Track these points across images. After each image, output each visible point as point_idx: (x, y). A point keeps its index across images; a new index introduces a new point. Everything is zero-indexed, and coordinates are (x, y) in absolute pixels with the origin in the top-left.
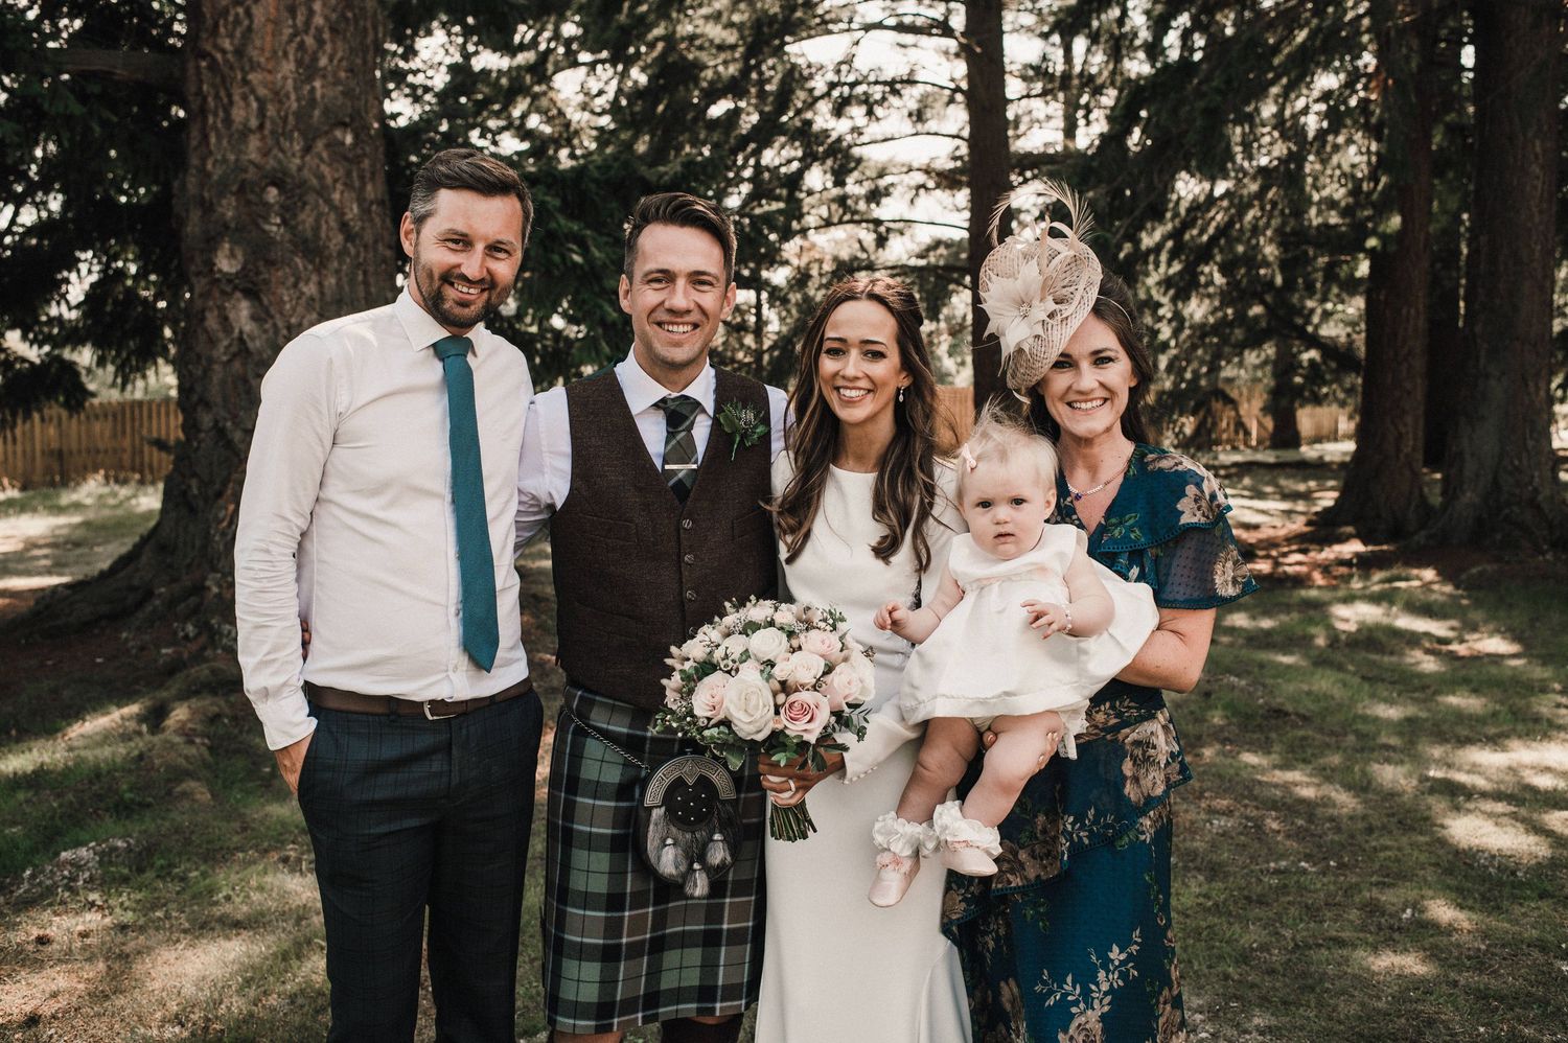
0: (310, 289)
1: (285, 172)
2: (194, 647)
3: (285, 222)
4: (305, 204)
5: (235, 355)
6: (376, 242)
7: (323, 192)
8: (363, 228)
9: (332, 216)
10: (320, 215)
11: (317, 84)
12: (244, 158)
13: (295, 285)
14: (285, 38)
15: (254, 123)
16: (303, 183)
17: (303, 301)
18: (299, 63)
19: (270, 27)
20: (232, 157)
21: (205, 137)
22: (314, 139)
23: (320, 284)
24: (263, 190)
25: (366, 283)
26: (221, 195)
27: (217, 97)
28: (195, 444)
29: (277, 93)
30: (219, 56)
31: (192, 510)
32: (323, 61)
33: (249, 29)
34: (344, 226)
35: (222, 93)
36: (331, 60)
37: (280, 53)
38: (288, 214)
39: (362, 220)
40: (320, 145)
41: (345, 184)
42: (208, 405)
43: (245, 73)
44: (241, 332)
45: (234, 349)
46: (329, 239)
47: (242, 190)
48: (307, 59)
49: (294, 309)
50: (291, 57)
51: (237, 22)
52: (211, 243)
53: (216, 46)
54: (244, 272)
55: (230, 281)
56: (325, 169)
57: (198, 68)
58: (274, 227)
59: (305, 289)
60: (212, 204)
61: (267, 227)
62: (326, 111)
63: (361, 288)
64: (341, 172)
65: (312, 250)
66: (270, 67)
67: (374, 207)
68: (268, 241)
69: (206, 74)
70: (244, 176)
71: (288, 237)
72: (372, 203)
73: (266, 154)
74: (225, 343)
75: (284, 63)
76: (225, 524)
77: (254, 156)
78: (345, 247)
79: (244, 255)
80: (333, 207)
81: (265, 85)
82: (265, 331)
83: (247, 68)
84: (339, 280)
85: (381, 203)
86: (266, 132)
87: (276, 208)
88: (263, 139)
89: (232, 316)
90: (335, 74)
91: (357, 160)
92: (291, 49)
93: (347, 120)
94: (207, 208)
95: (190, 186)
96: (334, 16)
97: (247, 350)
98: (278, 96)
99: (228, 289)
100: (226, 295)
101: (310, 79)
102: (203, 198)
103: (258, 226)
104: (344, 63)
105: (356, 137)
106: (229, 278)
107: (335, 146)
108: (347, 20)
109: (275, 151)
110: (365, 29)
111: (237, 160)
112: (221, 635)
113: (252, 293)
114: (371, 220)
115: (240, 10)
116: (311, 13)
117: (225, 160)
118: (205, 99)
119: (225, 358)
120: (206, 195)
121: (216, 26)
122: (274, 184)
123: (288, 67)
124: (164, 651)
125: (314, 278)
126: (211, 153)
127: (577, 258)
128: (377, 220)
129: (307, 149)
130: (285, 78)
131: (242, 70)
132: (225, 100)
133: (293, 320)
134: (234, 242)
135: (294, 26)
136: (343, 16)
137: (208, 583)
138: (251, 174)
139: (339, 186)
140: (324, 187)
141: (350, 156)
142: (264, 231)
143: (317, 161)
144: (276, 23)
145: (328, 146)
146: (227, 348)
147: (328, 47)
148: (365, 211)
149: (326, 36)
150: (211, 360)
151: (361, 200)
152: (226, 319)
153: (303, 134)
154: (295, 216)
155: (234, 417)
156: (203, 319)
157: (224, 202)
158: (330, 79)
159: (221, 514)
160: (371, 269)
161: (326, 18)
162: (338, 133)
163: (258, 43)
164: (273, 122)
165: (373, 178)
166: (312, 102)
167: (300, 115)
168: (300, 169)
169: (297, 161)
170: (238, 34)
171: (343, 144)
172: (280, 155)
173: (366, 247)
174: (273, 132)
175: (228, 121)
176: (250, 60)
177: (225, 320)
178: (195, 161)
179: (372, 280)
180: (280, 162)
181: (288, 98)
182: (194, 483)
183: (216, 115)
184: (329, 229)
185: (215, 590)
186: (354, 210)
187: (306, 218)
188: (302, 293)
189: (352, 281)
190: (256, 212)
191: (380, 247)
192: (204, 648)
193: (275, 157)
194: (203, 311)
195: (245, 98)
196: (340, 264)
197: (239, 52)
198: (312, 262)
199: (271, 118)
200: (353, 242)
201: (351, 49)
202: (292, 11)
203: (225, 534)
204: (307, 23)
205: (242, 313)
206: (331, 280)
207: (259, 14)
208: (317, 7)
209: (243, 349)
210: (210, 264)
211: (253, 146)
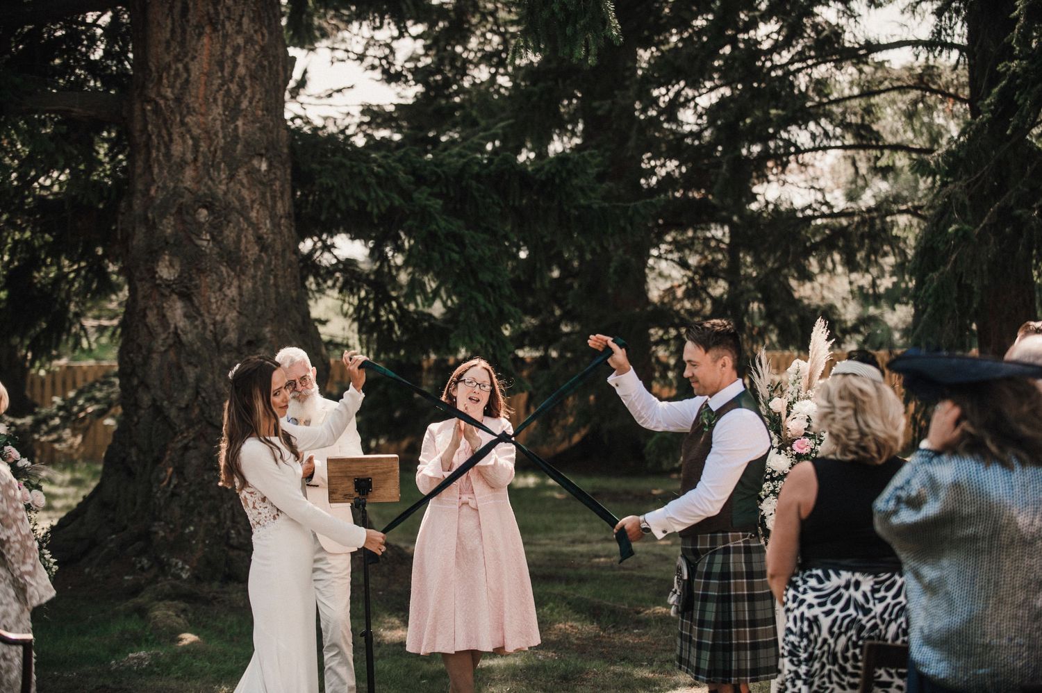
0: (232, 292)
1: (214, 196)
2: (149, 575)
3: (213, 238)
4: (229, 222)
5: (170, 346)
6: (284, 250)
7: (243, 211)
8: (274, 240)
9: (251, 231)
10: (241, 231)
11: (240, 123)
12: (180, 185)
13: (220, 289)
14: (215, 88)
15: (189, 157)
16: (228, 206)
17: (226, 302)
18: (225, 107)
19: (203, 78)
20: (171, 185)
21: (149, 168)
22: (236, 169)
23: (240, 287)
24: (196, 211)
25: (276, 285)
26: (163, 216)
27: (160, 135)
28: (135, 419)
29: (207, 132)
30: (162, 102)
31: (131, 474)
32: (245, 104)
33: (187, 81)
34: (259, 239)
35: (164, 132)
36: (250, 103)
37: (211, 100)
38: (216, 230)
39: (273, 233)
40: (241, 173)
41: (261, 204)
42: (147, 387)
43: (183, 117)
44: (176, 328)
45: (170, 341)
46: (247, 250)
47: (180, 211)
48: (232, 102)
49: (218, 308)
50: (220, 103)
51: (177, 75)
52: (153, 255)
53: (159, 94)
54: (180, 279)
55: (168, 286)
56: (245, 193)
57: (144, 110)
58: (205, 241)
59: (228, 292)
60: (154, 223)
61: (199, 242)
62: (247, 144)
63: (272, 291)
64: (258, 195)
65: (233, 259)
66: (203, 111)
67: (283, 221)
68: (199, 254)
69: (151, 116)
70: (182, 200)
71: (216, 250)
72: (280, 217)
73: (197, 180)
74: (163, 336)
75: (214, 107)
76: (165, 483)
77: (188, 184)
78: (260, 255)
79: (181, 266)
80: (251, 224)
81: (199, 125)
82: (196, 327)
83: (185, 112)
84: (255, 283)
85: (288, 216)
86: (199, 164)
87: (207, 226)
88: (196, 169)
89: (169, 314)
90: (254, 114)
91: (270, 184)
92: (220, 97)
93: (263, 151)
94: (152, 227)
95: (136, 207)
96: (253, 66)
97: (180, 342)
98: (209, 134)
99: (167, 292)
100: (165, 297)
101: (234, 119)
102: (146, 218)
103: (191, 241)
104: (261, 103)
105: (270, 165)
106: (168, 284)
107: (253, 173)
108: (263, 67)
109: (206, 179)
110: (277, 71)
111: (175, 187)
112: (170, 565)
113: (186, 296)
114: (281, 233)
115: (180, 66)
116: (236, 65)
117: (165, 187)
118: (150, 136)
119: (162, 349)
120: (150, 215)
121: (161, 77)
122: (205, 207)
123: (218, 110)
124: (126, 578)
125: (236, 283)
126: (154, 181)
127: (455, 256)
128: (285, 230)
129: (231, 177)
130: (214, 120)
131: (181, 114)
132: (166, 138)
133: (218, 318)
134: (172, 255)
135: (222, 77)
136: (260, 65)
137: (154, 529)
138: (187, 199)
139: (256, 206)
140: (244, 208)
141: (265, 180)
142: (197, 246)
143: (239, 186)
144: (208, 75)
145: (247, 173)
146: (164, 340)
147: (248, 92)
148: (276, 225)
149: (247, 83)
150: (150, 351)
151: (273, 217)
152: (164, 316)
153: (229, 165)
154: (221, 232)
155: (169, 398)
156: (145, 316)
157: (165, 221)
158: (250, 118)
159: (162, 476)
160: (280, 273)
161: (247, 67)
162: (256, 162)
163: (194, 92)
164: (205, 156)
165: (282, 198)
166: (236, 138)
167: (228, 151)
168: (225, 194)
169: (223, 187)
170: (178, 85)
171: (259, 170)
172: (210, 183)
173: (276, 255)
174: (204, 164)
175: (168, 155)
176: (188, 107)
177: (163, 318)
178: (140, 187)
179: (280, 282)
180: (209, 189)
181: (217, 136)
182: (133, 451)
183: (158, 150)
184: (248, 242)
185: (162, 533)
186: (267, 225)
187: (229, 233)
188: (226, 296)
189: (265, 285)
190: (190, 230)
191: (288, 255)
192: (156, 576)
193: (206, 184)
194: (144, 310)
195: (182, 136)
196: (256, 272)
197: (178, 100)
198: (233, 270)
199: (203, 152)
200: (266, 252)
201: (267, 91)
202: (221, 65)
203: (164, 492)
204: (232, 74)
205: (177, 312)
206: (249, 284)
207: (195, 68)
208: (240, 59)
209: (177, 341)
210: (152, 272)
211: (188, 175)
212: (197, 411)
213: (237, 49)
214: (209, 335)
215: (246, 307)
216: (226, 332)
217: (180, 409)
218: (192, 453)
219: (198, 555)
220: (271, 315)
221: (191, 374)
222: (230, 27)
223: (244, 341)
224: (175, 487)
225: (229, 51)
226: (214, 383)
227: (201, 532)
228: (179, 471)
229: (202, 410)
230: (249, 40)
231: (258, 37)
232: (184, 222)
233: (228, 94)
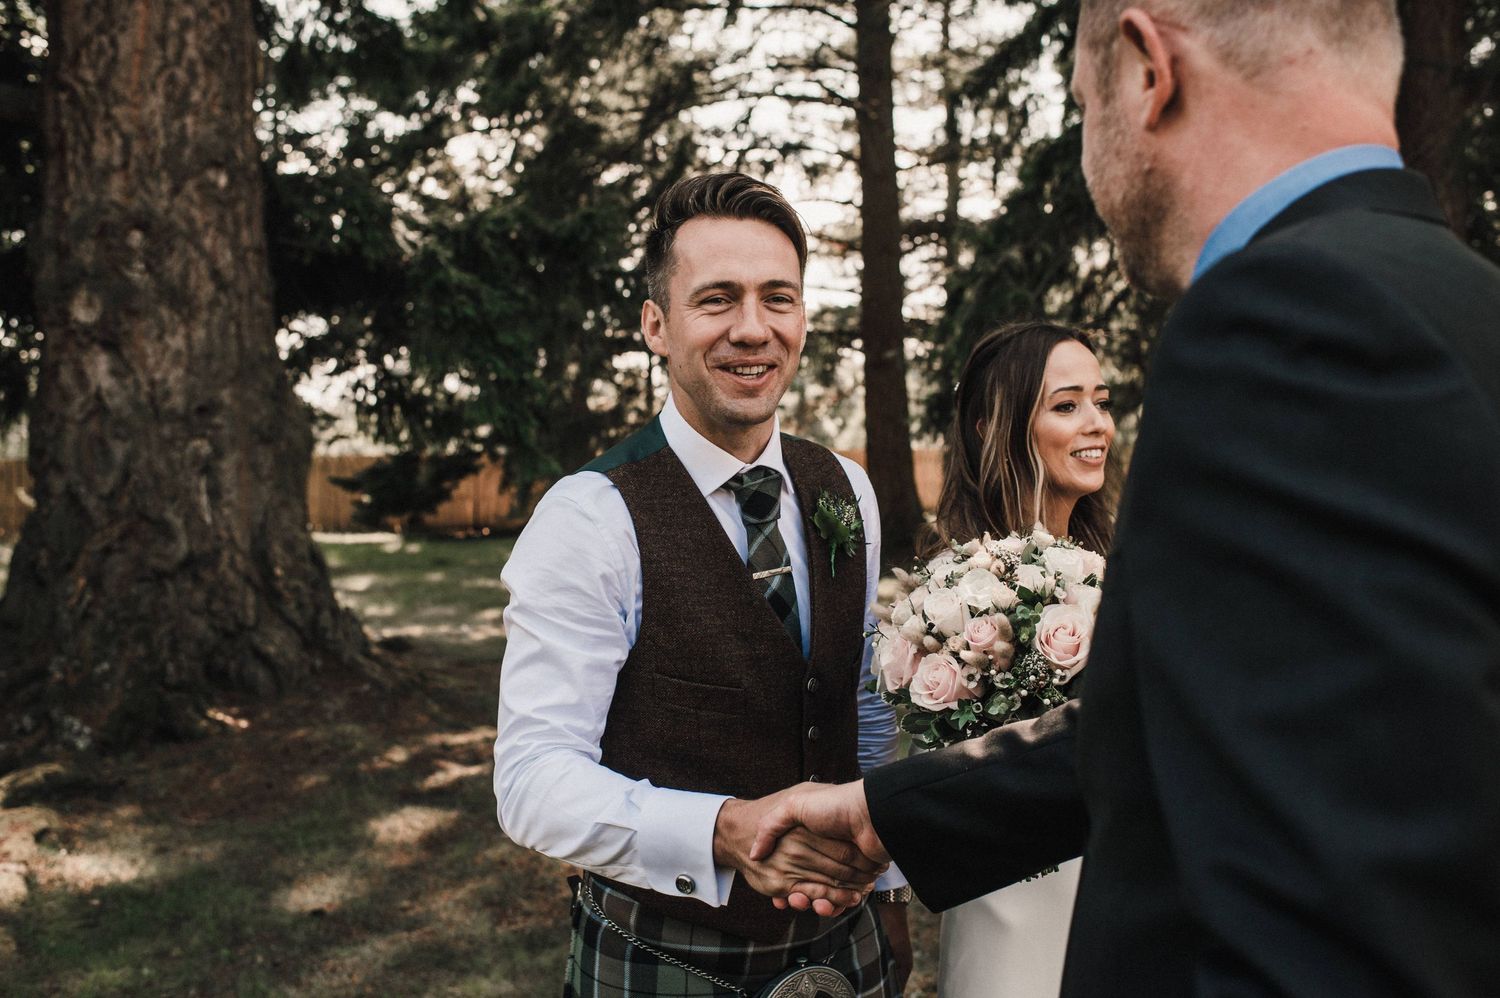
0: (177, 342)
1: (151, 214)
2: (30, 742)
3: (149, 269)
4: (172, 249)
5: (91, 413)
6: (251, 292)
7: (193, 237)
8: (237, 277)
9: (203, 264)
10: (189, 262)
11: (189, 120)
12: (106, 198)
13: (160, 338)
14: (153, 70)
15: (117, 160)
16: (171, 226)
17: (168, 355)
18: (169, 97)
19: (137, 58)
20: (92, 197)
21: (63, 177)
22: (185, 178)
23: (188, 337)
24: (126, 234)
25: (239, 337)
26: (79, 238)
27: (77, 133)
28: (47, 513)
29: (143, 130)
30: (80, 89)
31: (42, 584)
32: (196, 96)
33: (114, 60)
34: (215, 275)
35: (83, 129)
36: (205, 94)
37: (148, 86)
38: (153, 260)
39: (236, 268)
40: (190, 186)
41: (218, 229)
42: (60, 468)
43: (107, 105)
44: (98, 388)
45: (90, 407)
46: (198, 287)
47: (102, 233)
48: (178, 93)
49: (158, 363)
50: (160, 91)
51: (101, 51)
52: (66, 291)
53: (76, 78)
54: (102, 323)
55: (87, 332)
56: (196, 213)
57: (57, 102)
58: (137, 273)
59: (171, 342)
60: (68, 248)
61: (129, 274)
62: (198, 150)
63: (233, 346)
64: (213, 216)
65: (179, 299)
66: (136, 101)
68: (131, 289)
69: (66, 109)
70: (105, 218)
71: (152, 285)
72: (247, 250)
73: (130, 193)
74: (81, 400)
75: (152, 97)
76: (74, 601)
77: (116, 196)
78: (216, 297)
79: (103, 304)
80: (203, 253)
81: (131, 120)
82: (126, 387)
83: (111, 100)
84: (209, 334)
85: (258, 251)
86: (131, 171)
87: (141, 254)
88: (127, 178)
89: (89, 371)
90: (208, 110)
91: (232, 203)
92: (161, 82)
93: (221, 159)
94: (63, 252)
95: (45, 229)
96: (208, 48)
97: (104, 408)
98: (145, 132)
99: (85, 340)
100: (82, 347)
101: (179, 114)
102: (58, 242)
103: (119, 273)
104: (220, 100)
105: (231, 180)
106: (86, 329)
107: (206, 187)
108: (222, 54)
109: (141, 193)
110: (243, 65)
111: (98, 201)
112: (62, 727)
113: (112, 346)
114: (246, 269)
115: (105, 39)
116: (183, 44)
117: (84, 201)
118: (64, 134)
119: (80, 417)
120: (63, 238)
121: (77, 55)
122: (138, 227)
123: (156, 101)
125: (182, 330)
126: (69, 193)
128: (253, 269)
129: (176, 190)
131: (106, 103)
132: (86, 135)
133: (158, 376)
134: (93, 290)
135: (164, 58)
136: (218, 50)
137: (50, 667)
138: (114, 216)
139: (211, 231)
140: (194, 231)
141: (224, 198)
142: (126, 278)
143: (186, 203)
144: (144, 53)
145: (200, 187)
146: (83, 406)
147: (202, 82)
148: (240, 260)
149: (200, 69)
150: (64, 419)
151: (235, 246)
152: (82, 373)
153: (172, 174)
154: (161, 262)
155: (88, 482)
156: (58, 374)
157: (83, 246)
158: (203, 115)
159: (70, 589)
160: (245, 321)
161: (201, 51)
162: (211, 174)
163: (123, 74)
164: (139, 161)
166: (182, 139)
167: (171, 153)
168: (167, 211)
169: (164, 203)
170: (102, 63)
171: (216, 185)
172: (146, 197)
173: (240, 297)
174: (139, 171)
175: (89, 158)
176: (115, 93)
177: (81, 376)
178: (51, 201)
179: (246, 332)
180: (145, 203)
181: (156, 135)
182: (43, 553)
183: (75, 151)
184: (199, 277)
185: (58, 676)
186: (226, 258)
187: (174, 265)
188: (168, 347)
189: (224, 333)
190: (117, 257)
191: (257, 298)
192: (41, 744)
193: (140, 198)
194: (57, 365)
195: (107, 134)
196: (211, 315)
197: (103, 84)
198: (179, 312)
199: (137, 158)
200: (225, 291)
201: (227, 85)
202: (162, 41)
203: (72, 612)
204: (179, 55)
205: (100, 368)
206: (200, 334)
207: (125, 43)
208: (190, 37)
209: (98, 405)
210: (65, 315)
211: (116, 186)
212: (126, 500)
213: (185, 25)
214: (143, 399)
215: (194, 362)
216: (167, 395)
217: (101, 497)
218: (116, 558)
219: (114, 705)
220: (231, 373)
221: (119, 450)
223: (194, 406)
224: (90, 604)
225: (173, 24)
226: (150, 463)
227: (121, 671)
228: (95, 582)
229: (133, 501)
230: (203, 14)
231: (215, 12)
232: (109, 248)
233: (172, 80)
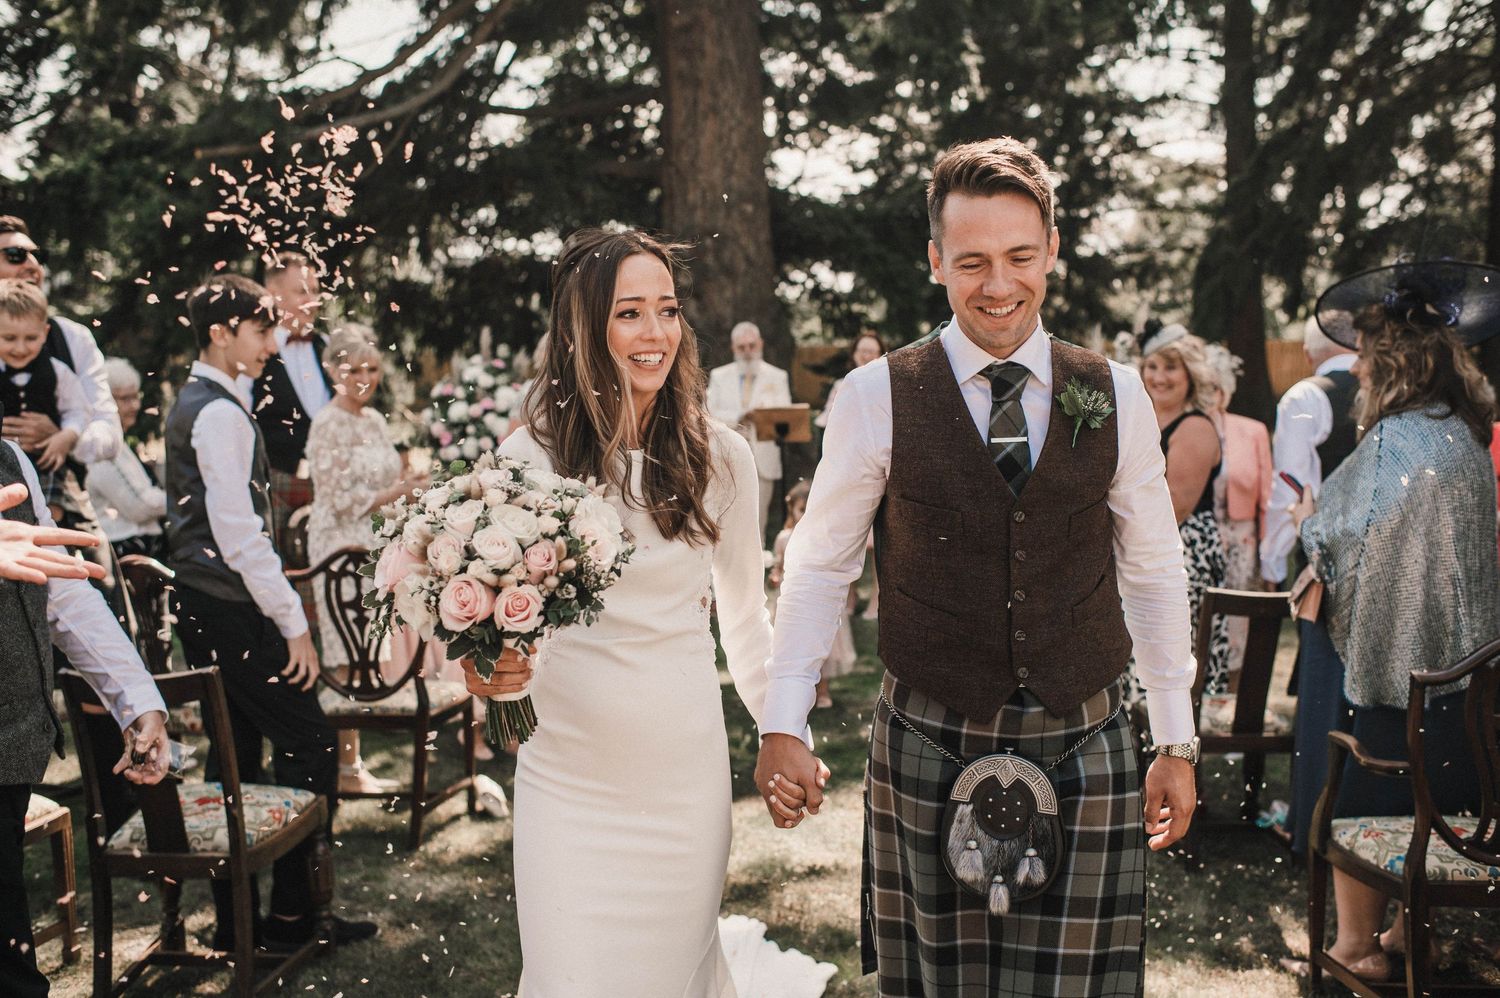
3: (716, 258)
4: (726, 247)
7: (736, 239)
8: (758, 259)
9: (741, 253)
10: (734, 253)
12: (693, 222)
13: (721, 292)
14: (716, 155)
15: (699, 203)
17: (724, 301)
18: (723, 169)
19: (709, 149)
22: (731, 211)
23: (734, 290)
27: (679, 187)
30: (681, 166)
32: (737, 167)
33: (698, 150)
35: (683, 186)
36: (741, 166)
37: (714, 164)
39: (757, 253)
41: (748, 234)
46: (739, 265)
48: (728, 166)
50: (719, 166)
51: (691, 147)
56: (738, 227)
57: (669, 171)
59: (726, 294)
62: (739, 194)
63: (756, 293)
71: (718, 266)
75: (716, 169)
79: (695, 277)
80: (741, 247)
81: (705, 181)
83: (697, 173)
84: (744, 289)
86: (706, 208)
88: (704, 211)
91: (755, 218)
92: (720, 161)
93: (750, 199)
98: (713, 187)
101: (730, 177)
104: (748, 167)
105: (755, 209)
107: (742, 213)
109: (710, 218)
113: (698, 297)
115: (693, 141)
116: (730, 140)
117: (682, 224)
118: (674, 189)
123: (718, 171)
125: (731, 287)
129: (728, 217)
130: (717, 177)
131: (694, 173)
132: (684, 189)
133: (719, 312)
135: (721, 148)
138: (698, 232)
139: (745, 236)
141: (751, 218)
143: (734, 222)
144: (712, 146)
145: (739, 213)
148: (759, 248)
151: (756, 242)
153: (726, 208)
154: (721, 255)
160: (762, 281)
162: (745, 206)
163: (702, 158)
164: (710, 202)
165: (763, 231)
170: (691, 153)
171: (747, 212)
172: (713, 220)
173: (760, 268)
176: (698, 167)
180: (712, 225)
183: (679, 197)
184: (739, 260)
188: (724, 296)
189: (751, 288)
195: (694, 188)
196: (745, 280)
198: (729, 278)
200: (752, 266)
201: (752, 158)
202: (720, 139)
204: (728, 146)
206: (739, 289)
207: (703, 142)
208: (733, 135)
211: (699, 216)
213: (731, 129)
214: (713, 322)
216: (724, 320)
220: (755, 310)
222: (726, 113)
225: (726, 130)
230: (740, 123)
231: (746, 121)
233: (725, 160)
